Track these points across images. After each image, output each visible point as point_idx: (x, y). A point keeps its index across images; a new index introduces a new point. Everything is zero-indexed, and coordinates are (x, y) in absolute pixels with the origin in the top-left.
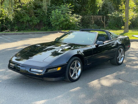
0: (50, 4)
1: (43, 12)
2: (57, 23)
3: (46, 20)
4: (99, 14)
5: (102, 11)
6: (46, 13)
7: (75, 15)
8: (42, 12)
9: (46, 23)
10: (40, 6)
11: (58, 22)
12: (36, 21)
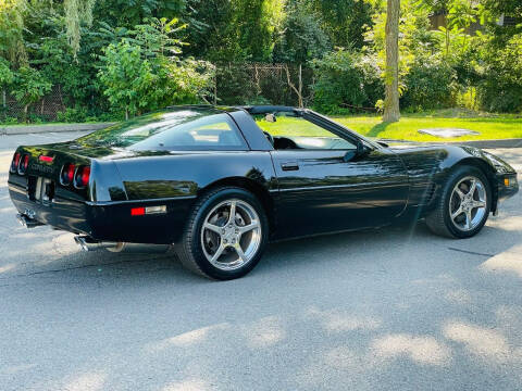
0: (90, 22)
1: (66, 49)
2: (129, 93)
3: (75, 82)
4: (277, 58)
5: (287, 47)
6: (75, 56)
7: (192, 61)
8: (61, 51)
9: (77, 93)
10: (47, 27)
11: (130, 88)
12: (38, 85)
